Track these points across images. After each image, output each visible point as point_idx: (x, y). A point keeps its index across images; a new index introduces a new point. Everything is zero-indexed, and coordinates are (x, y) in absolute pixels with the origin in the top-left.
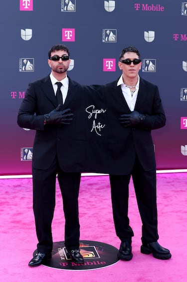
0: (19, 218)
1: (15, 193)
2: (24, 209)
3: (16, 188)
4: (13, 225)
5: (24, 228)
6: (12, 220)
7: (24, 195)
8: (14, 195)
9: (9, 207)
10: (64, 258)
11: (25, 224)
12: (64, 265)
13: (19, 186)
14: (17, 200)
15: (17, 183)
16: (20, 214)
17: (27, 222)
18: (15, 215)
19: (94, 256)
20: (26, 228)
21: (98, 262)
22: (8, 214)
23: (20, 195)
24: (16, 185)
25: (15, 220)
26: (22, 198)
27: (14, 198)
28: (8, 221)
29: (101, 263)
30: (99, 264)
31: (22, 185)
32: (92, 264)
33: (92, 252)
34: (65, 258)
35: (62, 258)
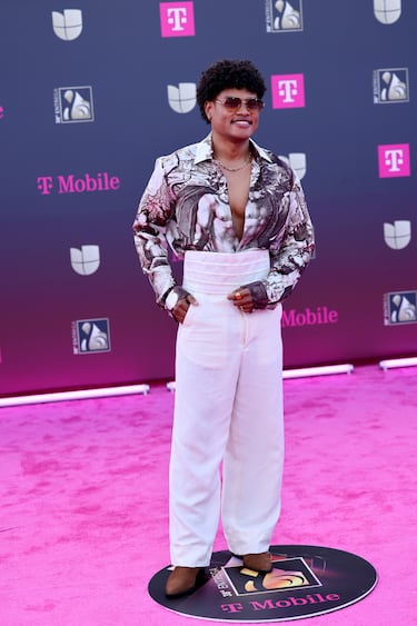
0: (92, 499)
1: (69, 437)
2: (103, 477)
3: (68, 425)
4: (81, 517)
5: (110, 525)
6: (75, 507)
7: (93, 440)
8: (69, 442)
9: (63, 473)
10: (229, 594)
11: (112, 514)
12: (234, 610)
13: (76, 419)
14: (77, 455)
15: (69, 412)
16: (92, 489)
17: (116, 509)
18: (80, 492)
19: (306, 582)
20: (117, 525)
21: (319, 596)
22: (63, 491)
23: (84, 441)
24: (67, 416)
25: (85, 505)
26: (91, 449)
27: (70, 449)
28: (65, 511)
29: (328, 597)
30: (322, 600)
31: (84, 417)
32: (305, 602)
33: (300, 574)
34: (233, 592)
35: (225, 594)
